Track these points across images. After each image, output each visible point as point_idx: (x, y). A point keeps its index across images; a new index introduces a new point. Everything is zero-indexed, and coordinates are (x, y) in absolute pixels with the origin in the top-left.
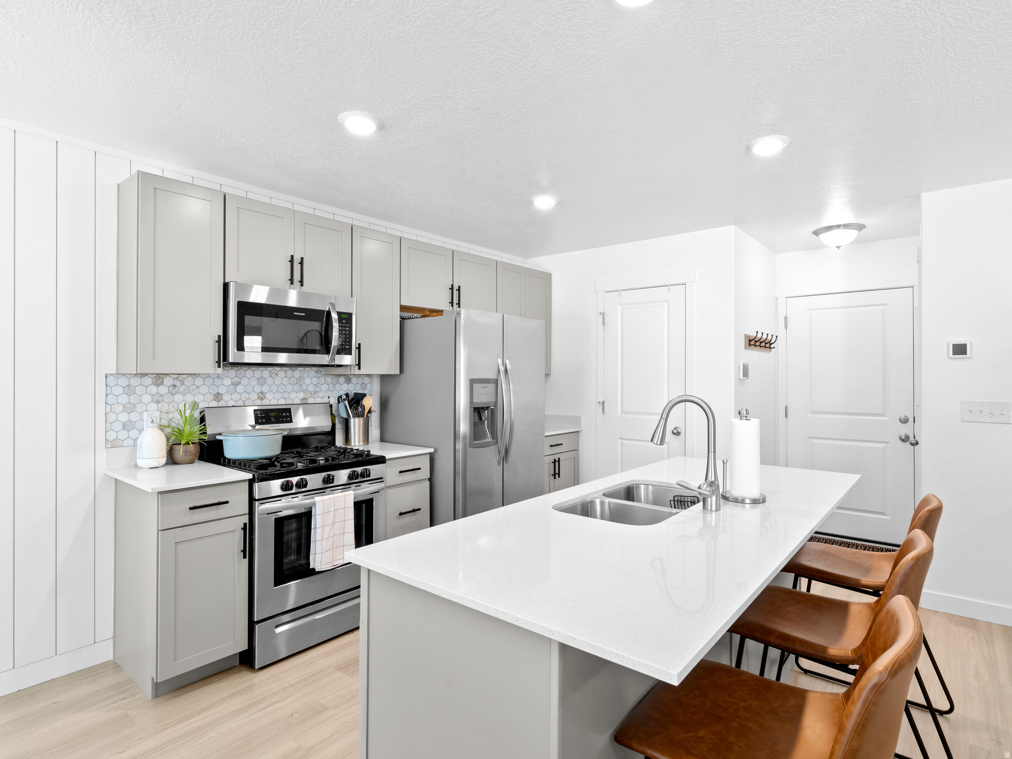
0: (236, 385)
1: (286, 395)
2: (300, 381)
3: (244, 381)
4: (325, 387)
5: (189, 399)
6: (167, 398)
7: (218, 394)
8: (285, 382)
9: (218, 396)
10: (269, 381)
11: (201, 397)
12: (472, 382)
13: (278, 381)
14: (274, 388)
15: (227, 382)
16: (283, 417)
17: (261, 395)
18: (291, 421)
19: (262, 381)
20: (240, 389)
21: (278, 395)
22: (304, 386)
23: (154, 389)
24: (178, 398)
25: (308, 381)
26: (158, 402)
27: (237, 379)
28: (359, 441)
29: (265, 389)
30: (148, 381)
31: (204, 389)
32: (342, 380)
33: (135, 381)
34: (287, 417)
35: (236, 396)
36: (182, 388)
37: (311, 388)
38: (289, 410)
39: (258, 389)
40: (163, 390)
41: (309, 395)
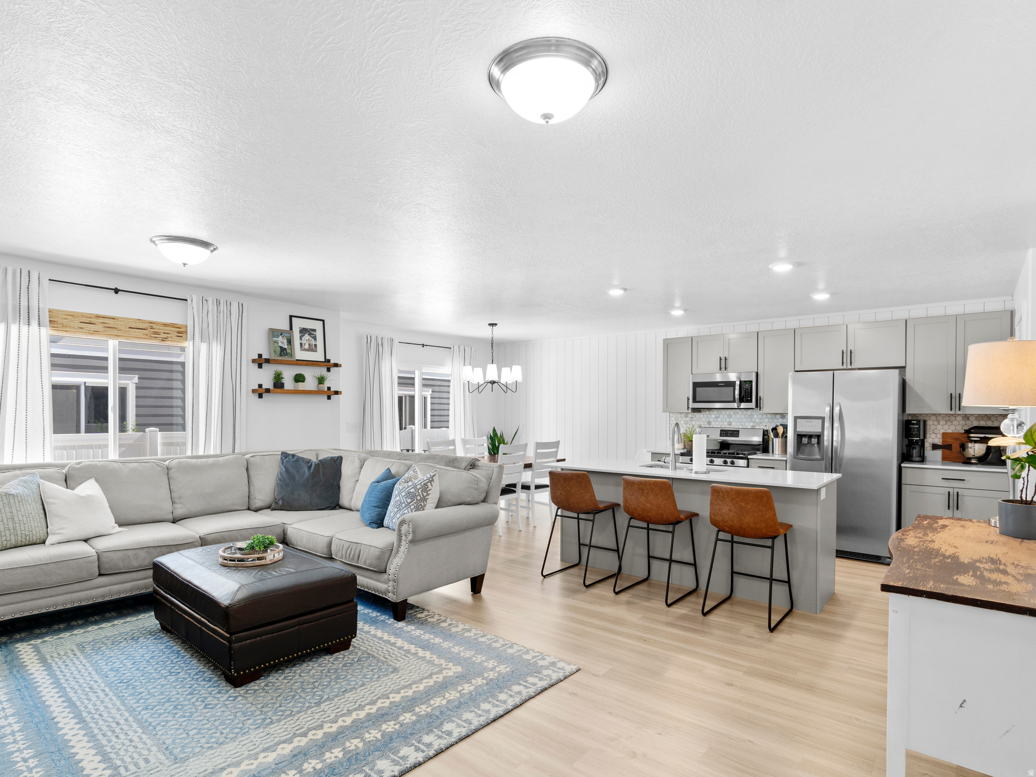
0: (717, 418)
1: (743, 424)
2: (751, 416)
3: (721, 416)
4: (766, 420)
5: (698, 423)
6: (690, 423)
7: (709, 421)
8: (742, 417)
9: (709, 423)
10: (734, 416)
11: (702, 423)
12: (796, 418)
13: (738, 416)
14: (736, 420)
15: (713, 416)
16: (734, 434)
17: (729, 423)
18: (738, 437)
19: (730, 416)
20: (719, 420)
21: (738, 424)
22: (753, 419)
23: (685, 419)
24: (694, 423)
25: (755, 416)
26: (686, 424)
27: (718, 415)
28: (779, 452)
29: (732, 420)
30: (683, 415)
31: (703, 419)
32: (778, 416)
33: (679, 415)
34: (737, 434)
35: (717, 423)
36: (695, 419)
37: (758, 421)
38: (738, 431)
39: (728, 420)
40: (688, 419)
41: (756, 424)
